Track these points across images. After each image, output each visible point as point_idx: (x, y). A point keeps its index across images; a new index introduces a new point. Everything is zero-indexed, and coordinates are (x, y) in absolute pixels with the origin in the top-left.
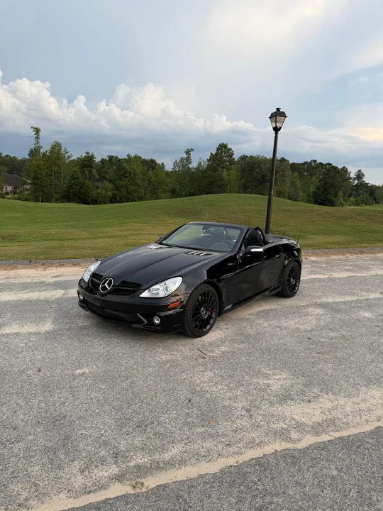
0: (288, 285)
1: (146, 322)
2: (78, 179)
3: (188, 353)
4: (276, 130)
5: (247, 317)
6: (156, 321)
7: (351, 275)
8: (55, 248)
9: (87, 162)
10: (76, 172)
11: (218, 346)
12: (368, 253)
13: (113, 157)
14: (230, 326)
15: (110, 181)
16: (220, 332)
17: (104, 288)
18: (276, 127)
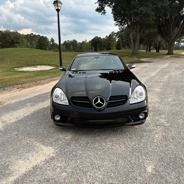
18: (58, 9)
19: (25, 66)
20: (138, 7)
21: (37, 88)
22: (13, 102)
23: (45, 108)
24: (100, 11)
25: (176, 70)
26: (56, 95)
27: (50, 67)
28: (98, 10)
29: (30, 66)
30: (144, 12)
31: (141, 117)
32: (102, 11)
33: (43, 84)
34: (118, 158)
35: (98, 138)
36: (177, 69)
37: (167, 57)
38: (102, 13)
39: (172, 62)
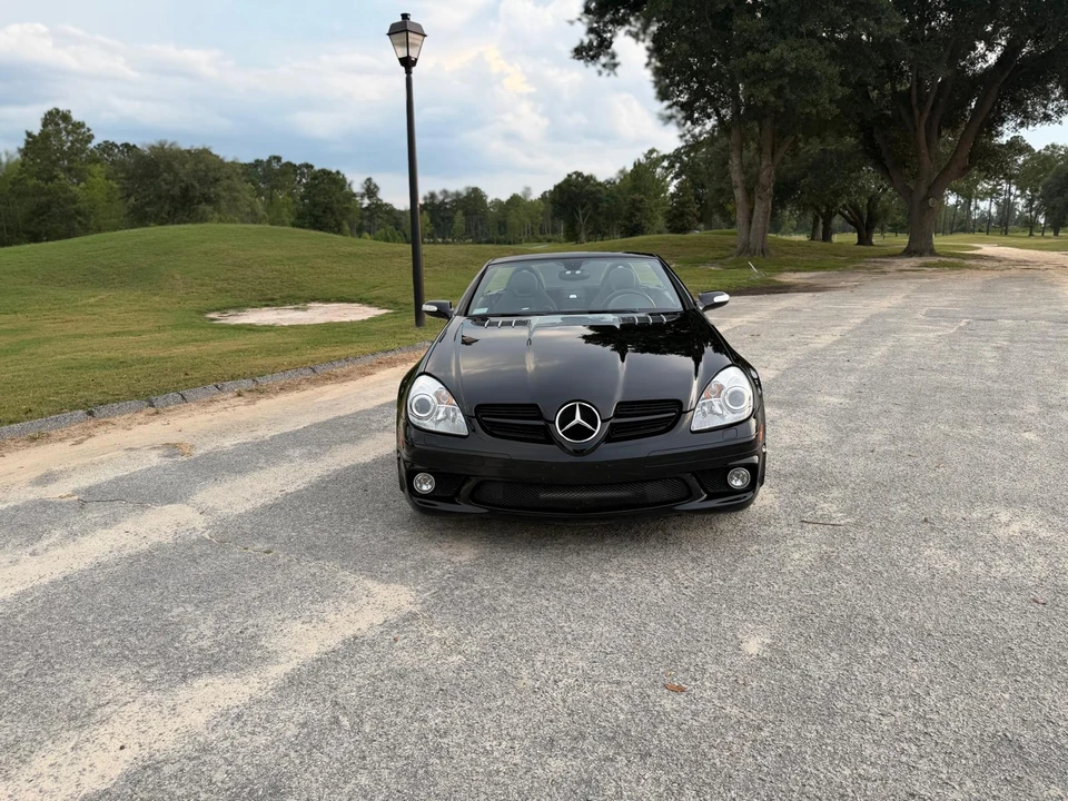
1: (703, 492)
4: (408, 63)
6: (735, 483)
18: (408, 57)
19: (253, 304)
20: (766, 45)
21: (322, 394)
22: (227, 444)
23: (365, 466)
24: (594, 58)
25: (930, 323)
26: (418, 401)
27: (366, 308)
28: (581, 52)
29: (277, 305)
30: (794, 66)
31: (737, 483)
32: (603, 59)
33: (347, 377)
34: (644, 616)
35: (573, 559)
36: (935, 316)
37: (905, 266)
38: (604, 66)
39: (920, 290)
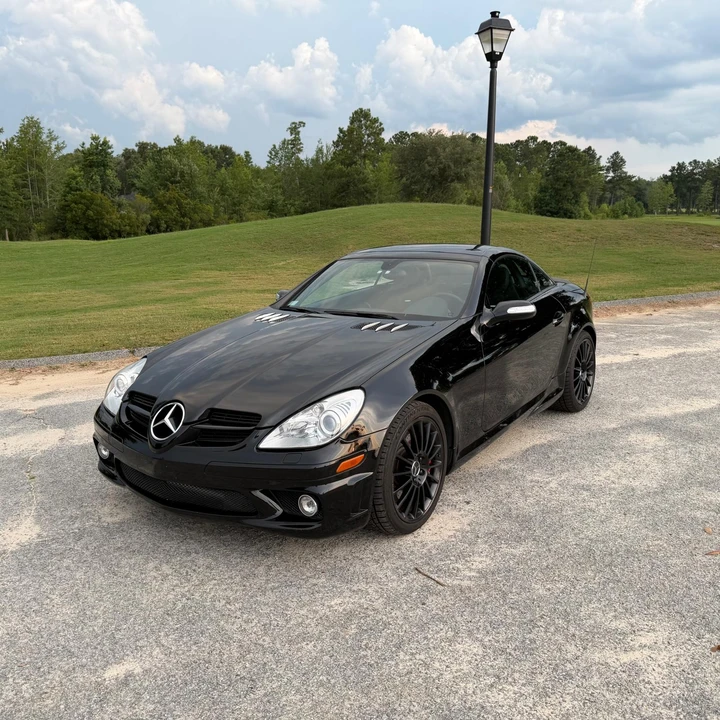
0: (576, 383)
1: (280, 511)
2: (80, 190)
3: (395, 585)
4: (493, 58)
5: (503, 467)
6: (307, 509)
7: (677, 351)
8: (38, 331)
9: (95, 157)
10: (75, 178)
11: (461, 556)
12: (685, 305)
13: (147, 144)
14: (471, 493)
15: (144, 192)
16: (455, 513)
17: (162, 430)
18: (493, 52)
26: (118, 380)
